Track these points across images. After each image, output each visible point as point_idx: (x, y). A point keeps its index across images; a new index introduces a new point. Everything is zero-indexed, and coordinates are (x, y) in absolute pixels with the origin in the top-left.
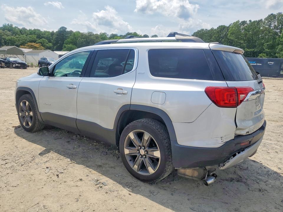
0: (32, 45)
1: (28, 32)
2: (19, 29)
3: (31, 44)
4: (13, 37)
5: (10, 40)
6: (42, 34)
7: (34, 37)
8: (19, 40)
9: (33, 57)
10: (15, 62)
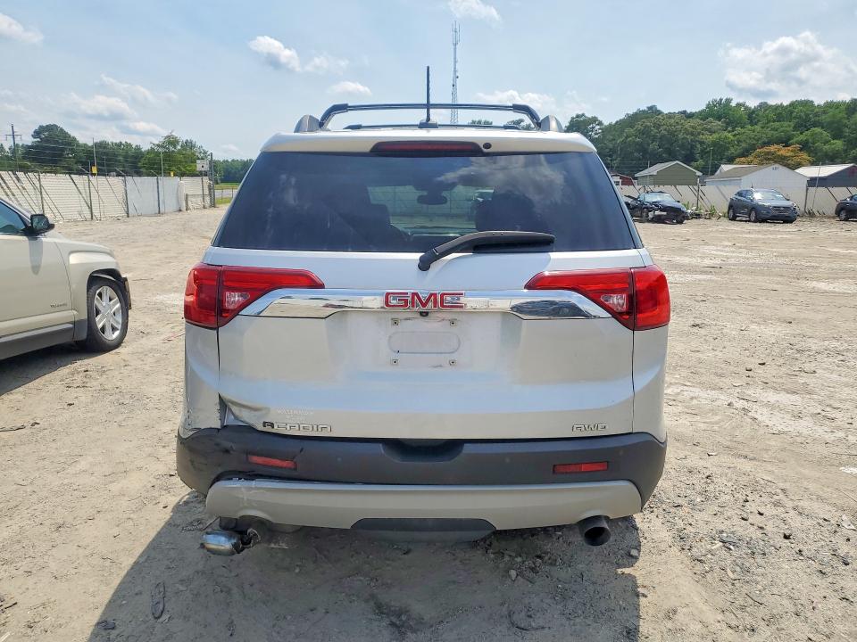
0: (768, 153)
1: (772, 115)
2: (747, 108)
3: (766, 149)
4: (726, 133)
5: (714, 144)
6: (816, 115)
7: (787, 126)
8: (739, 141)
9: (720, 190)
10: (657, 205)
